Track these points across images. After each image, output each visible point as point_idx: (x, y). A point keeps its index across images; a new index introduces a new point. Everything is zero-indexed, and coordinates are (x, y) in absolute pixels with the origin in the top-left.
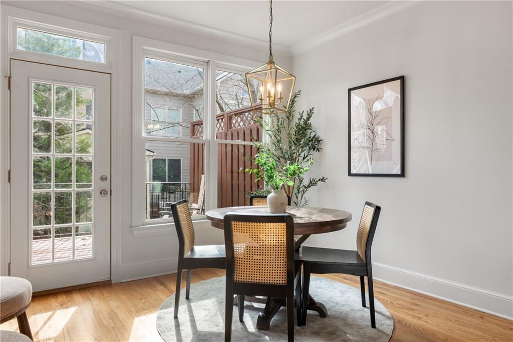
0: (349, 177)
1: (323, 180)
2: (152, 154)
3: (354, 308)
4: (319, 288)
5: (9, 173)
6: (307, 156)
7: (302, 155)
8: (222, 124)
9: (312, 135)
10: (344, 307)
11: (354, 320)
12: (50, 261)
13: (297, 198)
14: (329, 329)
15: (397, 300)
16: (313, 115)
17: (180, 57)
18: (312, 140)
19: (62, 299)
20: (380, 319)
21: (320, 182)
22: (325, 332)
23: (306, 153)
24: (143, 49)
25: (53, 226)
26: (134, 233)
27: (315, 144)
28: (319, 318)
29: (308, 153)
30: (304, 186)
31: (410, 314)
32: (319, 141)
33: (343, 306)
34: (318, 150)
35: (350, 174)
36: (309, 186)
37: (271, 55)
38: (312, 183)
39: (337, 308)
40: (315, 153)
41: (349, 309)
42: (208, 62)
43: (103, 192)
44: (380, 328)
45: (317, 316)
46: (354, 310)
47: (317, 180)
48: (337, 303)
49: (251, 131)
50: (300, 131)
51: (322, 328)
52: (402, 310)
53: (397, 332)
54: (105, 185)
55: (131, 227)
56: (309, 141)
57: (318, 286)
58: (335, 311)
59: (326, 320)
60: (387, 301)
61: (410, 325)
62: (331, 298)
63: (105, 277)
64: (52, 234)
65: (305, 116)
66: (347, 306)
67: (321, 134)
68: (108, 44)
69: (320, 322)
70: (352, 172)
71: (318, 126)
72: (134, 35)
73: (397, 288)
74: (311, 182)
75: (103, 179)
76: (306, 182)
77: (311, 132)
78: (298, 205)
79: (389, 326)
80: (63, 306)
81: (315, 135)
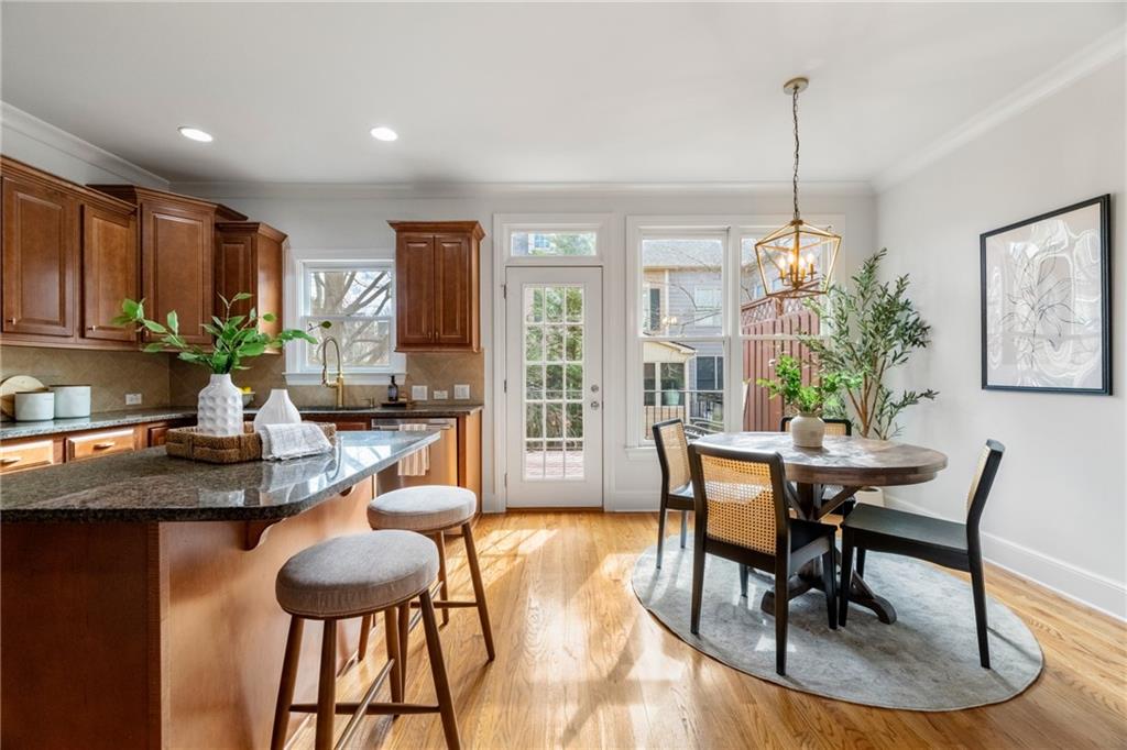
0: (984, 391)
1: (929, 394)
2: (692, 351)
3: (959, 624)
4: (903, 575)
5: (505, 383)
6: (901, 355)
7: (891, 353)
8: (770, 309)
9: (911, 319)
10: (938, 618)
11: (947, 643)
12: (541, 476)
13: (879, 422)
14: (887, 644)
15: (1076, 634)
16: (907, 287)
17: (688, 230)
18: (911, 327)
19: (551, 518)
20: (1011, 657)
21: (924, 398)
22: (877, 645)
23: (898, 349)
24: (640, 230)
25: (545, 439)
26: (630, 455)
27: (916, 334)
28: (877, 621)
29: (903, 348)
30: (891, 404)
31: (1096, 668)
32: (925, 329)
33: (936, 614)
34: (922, 343)
35: (984, 385)
36: (903, 405)
37: (796, 210)
38: (910, 399)
39: (923, 615)
40: (917, 351)
41: (947, 623)
42: (728, 230)
43: (594, 405)
44: (1001, 672)
45: (874, 617)
46: (957, 626)
47: (917, 394)
48: (926, 607)
49: (800, 319)
50: (881, 314)
51: (874, 638)
52: (1080, 655)
53: (1039, 690)
54: (597, 396)
55: (626, 447)
56: (907, 330)
57: (902, 572)
58: (915, 619)
59: (889, 628)
60: (1048, 630)
61: (1083, 687)
62: (918, 596)
63: (597, 503)
64: (564, 447)
65: (892, 291)
66: (944, 617)
67: (928, 318)
68: (600, 232)
69: (877, 628)
70: (989, 384)
71: (923, 302)
72: (630, 215)
73: (1090, 612)
74: (906, 399)
75: (594, 389)
76: (897, 398)
77: (909, 315)
78: (883, 435)
79: (1025, 673)
80: (548, 526)
81: (917, 320)
